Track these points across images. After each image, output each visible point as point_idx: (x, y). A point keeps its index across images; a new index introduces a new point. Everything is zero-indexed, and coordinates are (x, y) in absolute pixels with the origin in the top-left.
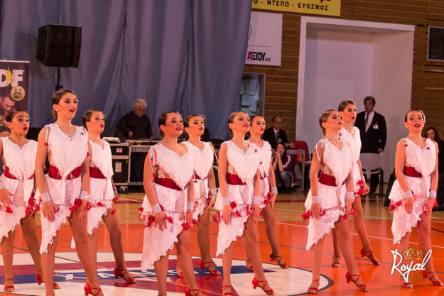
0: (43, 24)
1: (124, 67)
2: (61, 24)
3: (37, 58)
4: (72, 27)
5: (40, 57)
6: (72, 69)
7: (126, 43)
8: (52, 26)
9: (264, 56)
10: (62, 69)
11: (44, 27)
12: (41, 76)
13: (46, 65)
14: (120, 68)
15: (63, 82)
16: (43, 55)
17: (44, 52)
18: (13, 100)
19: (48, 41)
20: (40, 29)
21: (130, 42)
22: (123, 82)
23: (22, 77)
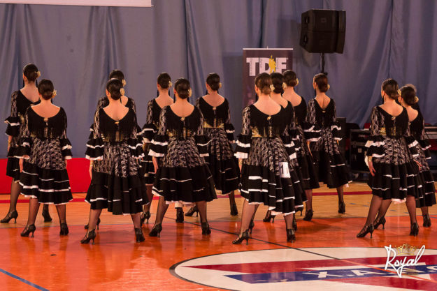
0: (306, 9)
1: (392, 51)
2: (325, 9)
3: (301, 44)
4: (336, 11)
5: (303, 43)
6: (337, 55)
7: (394, 26)
8: (315, 12)
10: (327, 55)
11: (307, 12)
12: (305, 63)
13: (310, 52)
14: (388, 53)
15: (329, 69)
16: (307, 42)
17: (307, 39)
19: (311, 26)
20: (303, 15)
21: (397, 24)
22: (391, 66)
23: (285, 65)
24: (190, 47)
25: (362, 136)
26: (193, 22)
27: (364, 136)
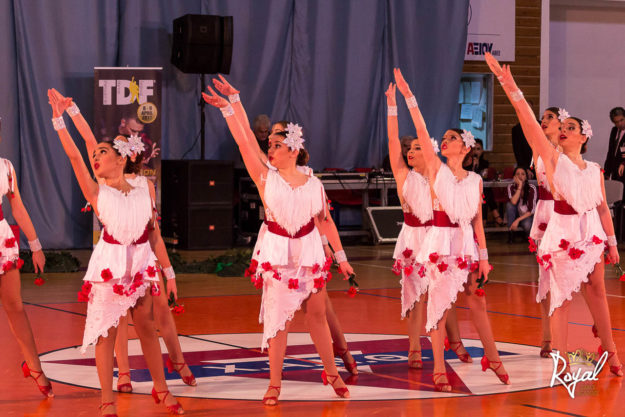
1: (294, 71)
2: (204, 12)
3: (172, 62)
4: (219, 17)
7: (295, 37)
10: (207, 76)
11: (181, 19)
12: (178, 87)
13: (185, 72)
14: (288, 73)
16: (181, 58)
17: (181, 54)
18: (141, 123)
20: (175, 21)
21: (301, 36)
22: (293, 92)
23: (152, 90)
24: (21, 63)
26: (24, 31)
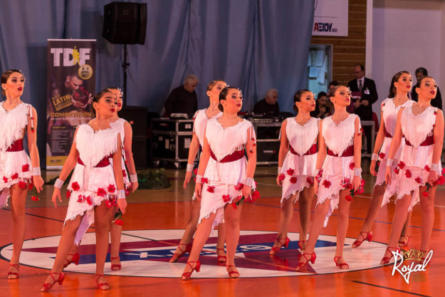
0: (108, 2)
1: (190, 43)
2: (126, 1)
3: (103, 36)
4: (137, 3)
5: (106, 34)
6: (139, 46)
7: (192, 19)
8: (117, 4)
9: (330, 27)
10: (128, 46)
11: (109, 5)
12: (108, 54)
13: (112, 43)
15: (130, 60)
16: (110, 33)
17: (110, 30)
20: (105, 7)
21: (195, 17)
22: (189, 58)
23: (89, 56)
25: (162, 124)
27: (165, 125)
